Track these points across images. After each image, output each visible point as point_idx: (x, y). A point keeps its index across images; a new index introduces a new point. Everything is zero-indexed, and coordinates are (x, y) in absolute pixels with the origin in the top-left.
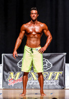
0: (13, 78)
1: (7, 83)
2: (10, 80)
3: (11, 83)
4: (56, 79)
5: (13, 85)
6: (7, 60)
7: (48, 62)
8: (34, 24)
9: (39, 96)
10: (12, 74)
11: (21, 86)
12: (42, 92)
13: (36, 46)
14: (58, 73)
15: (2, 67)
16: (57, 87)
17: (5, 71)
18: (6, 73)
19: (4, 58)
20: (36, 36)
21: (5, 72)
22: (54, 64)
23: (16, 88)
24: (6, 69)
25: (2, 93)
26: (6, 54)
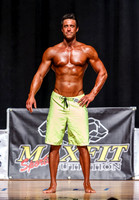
0: (28, 156)
1: (17, 167)
2: (23, 161)
3: (25, 168)
4: (116, 159)
5: (29, 171)
6: (17, 121)
7: (99, 124)
8: (70, 46)
9: (82, 193)
10: (27, 149)
12: (87, 186)
13: (74, 93)
14: (120, 148)
15: (7, 135)
16: (117, 175)
17: (14, 143)
18: (14, 148)
19: (11, 118)
20: (74, 70)
21: (13, 146)
22: (112, 129)
23: (36, 177)
24: (16, 140)
25: (6, 187)
26: (15, 110)
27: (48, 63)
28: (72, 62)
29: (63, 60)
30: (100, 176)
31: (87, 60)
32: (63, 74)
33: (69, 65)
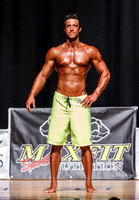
1: (19, 166)
2: (24, 161)
5: (30, 170)
6: (18, 121)
8: (73, 46)
9: (83, 193)
11: (47, 173)
13: (77, 93)
15: (8, 135)
16: (119, 175)
17: (15, 143)
18: (16, 148)
19: (12, 117)
20: (77, 70)
21: (14, 145)
22: (114, 129)
23: (37, 177)
24: (17, 139)
25: (8, 186)
26: (17, 109)
27: (51, 63)
28: (75, 63)
29: (66, 60)
30: (102, 175)
31: (90, 61)
32: (66, 74)
33: (72, 65)
